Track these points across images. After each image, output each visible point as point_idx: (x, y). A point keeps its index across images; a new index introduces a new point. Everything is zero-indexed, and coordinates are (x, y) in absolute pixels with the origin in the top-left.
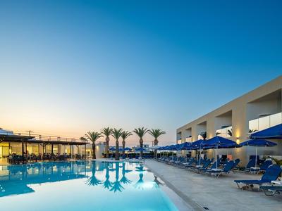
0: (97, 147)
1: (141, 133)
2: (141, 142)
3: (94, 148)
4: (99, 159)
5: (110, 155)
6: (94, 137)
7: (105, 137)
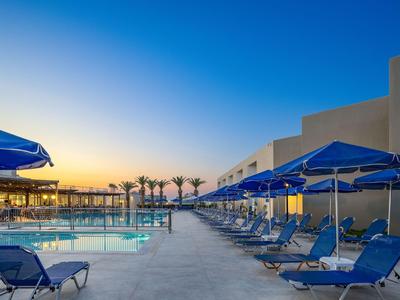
0: (132, 198)
1: (179, 182)
2: (180, 192)
3: (128, 199)
4: (133, 211)
5: (145, 206)
6: (128, 186)
7: (140, 186)
